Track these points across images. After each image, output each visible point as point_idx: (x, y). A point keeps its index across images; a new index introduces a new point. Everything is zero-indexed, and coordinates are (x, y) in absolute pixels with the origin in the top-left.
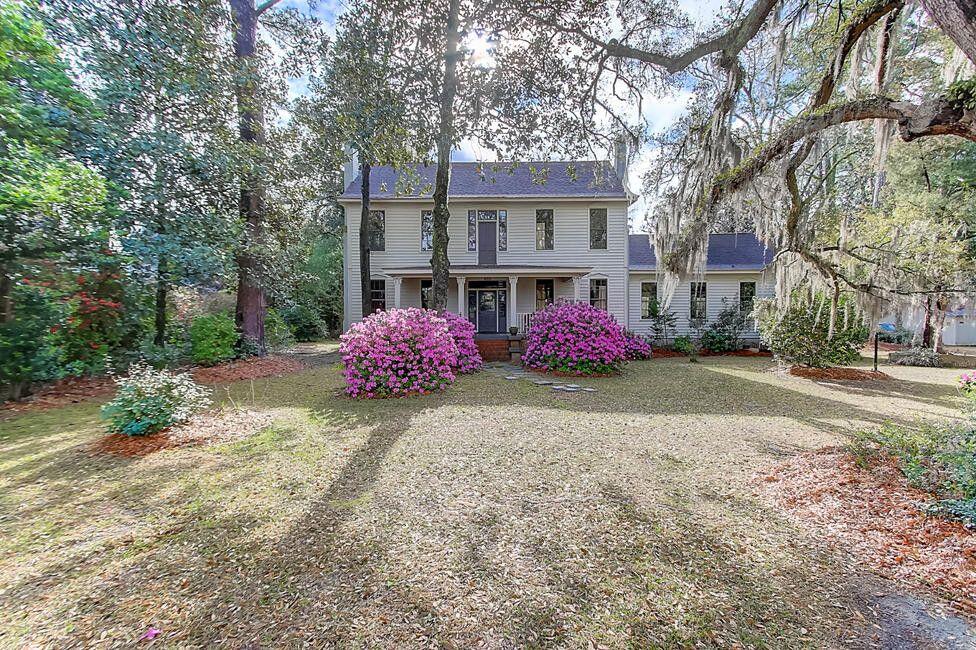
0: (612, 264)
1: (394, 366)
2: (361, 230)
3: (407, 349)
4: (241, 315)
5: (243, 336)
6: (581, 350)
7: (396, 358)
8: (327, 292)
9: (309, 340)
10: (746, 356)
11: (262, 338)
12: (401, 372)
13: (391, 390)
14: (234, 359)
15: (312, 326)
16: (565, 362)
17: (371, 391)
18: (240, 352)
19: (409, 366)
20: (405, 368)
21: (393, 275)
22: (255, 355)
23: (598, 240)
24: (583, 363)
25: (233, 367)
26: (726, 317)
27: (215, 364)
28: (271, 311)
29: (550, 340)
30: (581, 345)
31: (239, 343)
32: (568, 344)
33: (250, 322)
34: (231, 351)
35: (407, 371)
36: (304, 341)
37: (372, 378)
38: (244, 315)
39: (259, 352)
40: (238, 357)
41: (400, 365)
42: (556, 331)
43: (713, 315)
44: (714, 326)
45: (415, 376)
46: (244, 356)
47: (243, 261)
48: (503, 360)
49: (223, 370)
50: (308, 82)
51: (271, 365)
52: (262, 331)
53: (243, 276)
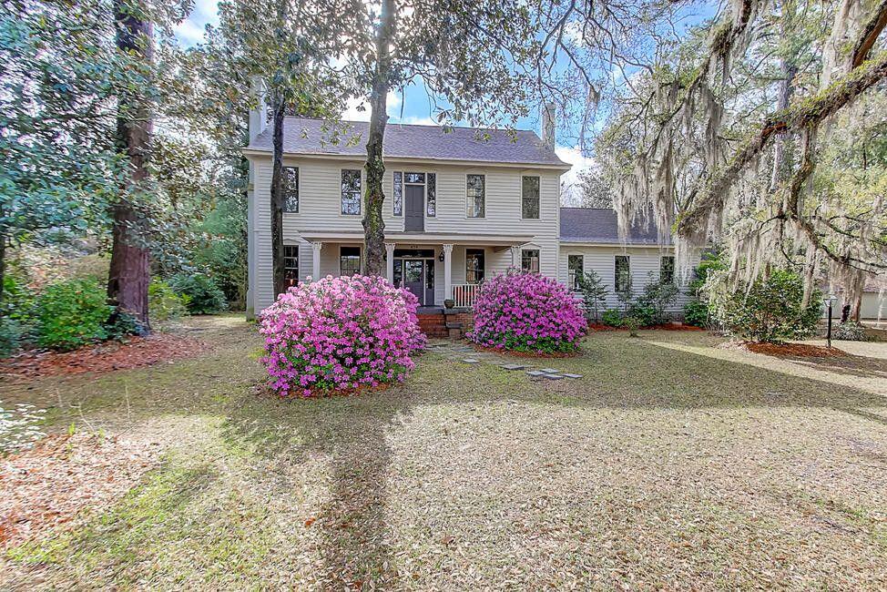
0: (545, 235)
1: (339, 352)
2: (273, 187)
3: (358, 330)
4: (116, 282)
5: (118, 312)
6: (541, 327)
7: (342, 341)
8: (225, 260)
9: (204, 314)
10: (672, 330)
11: (145, 312)
12: (349, 361)
13: (336, 385)
14: (104, 341)
15: (207, 296)
16: (523, 340)
17: (307, 388)
18: (113, 330)
19: (359, 351)
20: (353, 354)
21: (310, 240)
22: (135, 334)
23: (531, 209)
24: (544, 341)
25: (103, 350)
26: (652, 290)
27: (75, 348)
28: (156, 279)
29: (505, 315)
30: (542, 320)
31: (112, 319)
32: (526, 320)
33: (129, 292)
34: (100, 330)
35: (356, 359)
36: (198, 315)
37: (309, 368)
38: (120, 282)
39: (141, 330)
40: (110, 338)
41: (348, 350)
42: (513, 305)
43: (639, 289)
44: (641, 300)
45: (367, 365)
46: (119, 335)
47: (120, 213)
48: (441, 337)
49: (88, 355)
50: (205, 31)
51: (157, 347)
52: (146, 302)
53: (118, 232)
